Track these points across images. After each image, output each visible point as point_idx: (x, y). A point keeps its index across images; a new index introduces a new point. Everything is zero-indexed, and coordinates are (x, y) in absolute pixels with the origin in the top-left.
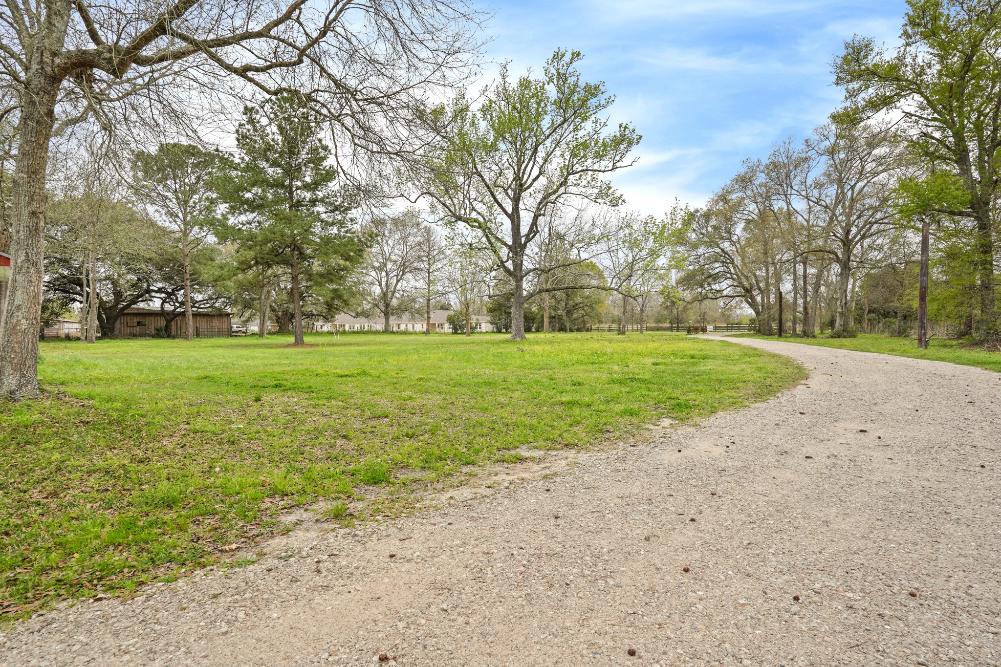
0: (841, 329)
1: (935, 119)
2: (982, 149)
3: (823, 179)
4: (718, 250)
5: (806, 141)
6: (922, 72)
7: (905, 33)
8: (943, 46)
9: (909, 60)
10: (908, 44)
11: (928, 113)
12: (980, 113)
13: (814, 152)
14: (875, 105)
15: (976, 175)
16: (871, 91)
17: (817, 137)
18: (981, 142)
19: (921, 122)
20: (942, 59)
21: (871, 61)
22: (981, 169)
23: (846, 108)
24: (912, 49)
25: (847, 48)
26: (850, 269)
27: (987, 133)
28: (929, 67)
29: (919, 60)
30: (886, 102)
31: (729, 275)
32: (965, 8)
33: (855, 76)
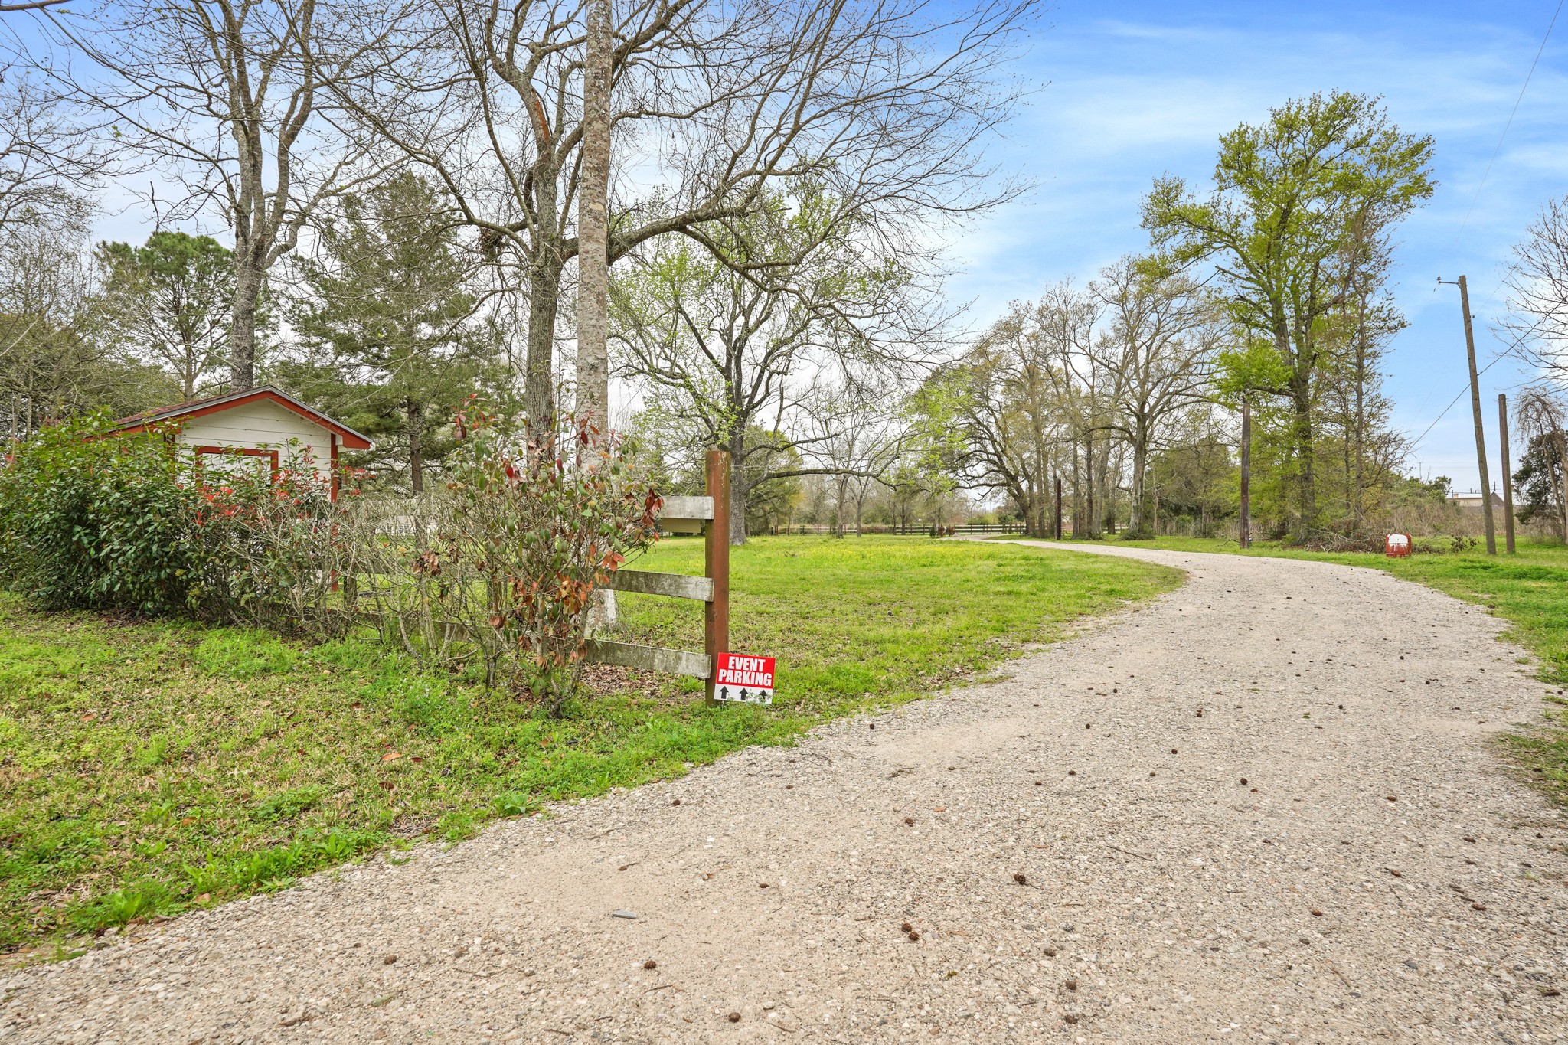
0: (1136, 528)
1: (1249, 279)
2: (1299, 319)
3: (1112, 334)
4: (972, 421)
5: (1091, 284)
6: (1237, 225)
7: (1218, 175)
8: (1258, 195)
9: (1222, 208)
10: (1221, 189)
11: (1244, 272)
12: (1296, 276)
13: (1099, 298)
14: (1184, 256)
15: (1293, 347)
16: (1179, 237)
17: (1104, 280)
18: (1298, 310)
19: (1238, 282)
20: (1258, 209)
21: (1183, 201)
22: (1299, 341)
23: (1152, 257)
24: (1226, 193)
25: (1156, 185)
26: (1146, 452)
27: (1303, 298)
28: (1244, 218)
29: (1234, 209)
30: (1197, 252)
31: (984, 456)
32: (1280, 152)
33: (1165, 220)
